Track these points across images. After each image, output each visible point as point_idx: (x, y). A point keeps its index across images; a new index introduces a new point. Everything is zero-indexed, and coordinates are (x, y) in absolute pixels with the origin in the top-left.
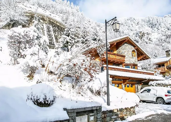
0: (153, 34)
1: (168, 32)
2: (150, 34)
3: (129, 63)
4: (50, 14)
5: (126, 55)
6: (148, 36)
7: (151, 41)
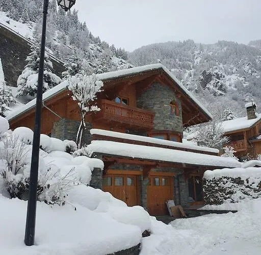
0: (227, 77)
1: (256, 74)
2: (221, 77)
3: (162, 129)
4: (8, 19)
5: (156, 111)
6: (218, 80)
7: (225, 91)
